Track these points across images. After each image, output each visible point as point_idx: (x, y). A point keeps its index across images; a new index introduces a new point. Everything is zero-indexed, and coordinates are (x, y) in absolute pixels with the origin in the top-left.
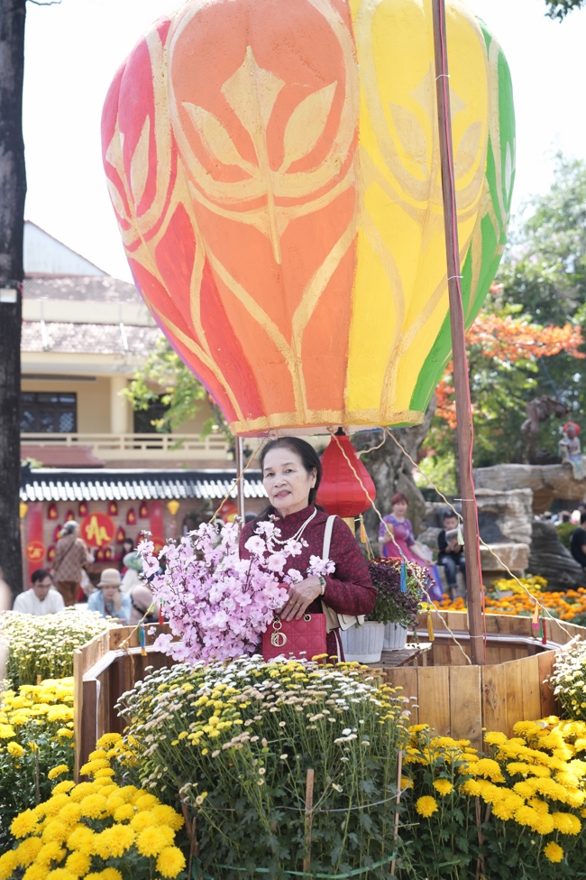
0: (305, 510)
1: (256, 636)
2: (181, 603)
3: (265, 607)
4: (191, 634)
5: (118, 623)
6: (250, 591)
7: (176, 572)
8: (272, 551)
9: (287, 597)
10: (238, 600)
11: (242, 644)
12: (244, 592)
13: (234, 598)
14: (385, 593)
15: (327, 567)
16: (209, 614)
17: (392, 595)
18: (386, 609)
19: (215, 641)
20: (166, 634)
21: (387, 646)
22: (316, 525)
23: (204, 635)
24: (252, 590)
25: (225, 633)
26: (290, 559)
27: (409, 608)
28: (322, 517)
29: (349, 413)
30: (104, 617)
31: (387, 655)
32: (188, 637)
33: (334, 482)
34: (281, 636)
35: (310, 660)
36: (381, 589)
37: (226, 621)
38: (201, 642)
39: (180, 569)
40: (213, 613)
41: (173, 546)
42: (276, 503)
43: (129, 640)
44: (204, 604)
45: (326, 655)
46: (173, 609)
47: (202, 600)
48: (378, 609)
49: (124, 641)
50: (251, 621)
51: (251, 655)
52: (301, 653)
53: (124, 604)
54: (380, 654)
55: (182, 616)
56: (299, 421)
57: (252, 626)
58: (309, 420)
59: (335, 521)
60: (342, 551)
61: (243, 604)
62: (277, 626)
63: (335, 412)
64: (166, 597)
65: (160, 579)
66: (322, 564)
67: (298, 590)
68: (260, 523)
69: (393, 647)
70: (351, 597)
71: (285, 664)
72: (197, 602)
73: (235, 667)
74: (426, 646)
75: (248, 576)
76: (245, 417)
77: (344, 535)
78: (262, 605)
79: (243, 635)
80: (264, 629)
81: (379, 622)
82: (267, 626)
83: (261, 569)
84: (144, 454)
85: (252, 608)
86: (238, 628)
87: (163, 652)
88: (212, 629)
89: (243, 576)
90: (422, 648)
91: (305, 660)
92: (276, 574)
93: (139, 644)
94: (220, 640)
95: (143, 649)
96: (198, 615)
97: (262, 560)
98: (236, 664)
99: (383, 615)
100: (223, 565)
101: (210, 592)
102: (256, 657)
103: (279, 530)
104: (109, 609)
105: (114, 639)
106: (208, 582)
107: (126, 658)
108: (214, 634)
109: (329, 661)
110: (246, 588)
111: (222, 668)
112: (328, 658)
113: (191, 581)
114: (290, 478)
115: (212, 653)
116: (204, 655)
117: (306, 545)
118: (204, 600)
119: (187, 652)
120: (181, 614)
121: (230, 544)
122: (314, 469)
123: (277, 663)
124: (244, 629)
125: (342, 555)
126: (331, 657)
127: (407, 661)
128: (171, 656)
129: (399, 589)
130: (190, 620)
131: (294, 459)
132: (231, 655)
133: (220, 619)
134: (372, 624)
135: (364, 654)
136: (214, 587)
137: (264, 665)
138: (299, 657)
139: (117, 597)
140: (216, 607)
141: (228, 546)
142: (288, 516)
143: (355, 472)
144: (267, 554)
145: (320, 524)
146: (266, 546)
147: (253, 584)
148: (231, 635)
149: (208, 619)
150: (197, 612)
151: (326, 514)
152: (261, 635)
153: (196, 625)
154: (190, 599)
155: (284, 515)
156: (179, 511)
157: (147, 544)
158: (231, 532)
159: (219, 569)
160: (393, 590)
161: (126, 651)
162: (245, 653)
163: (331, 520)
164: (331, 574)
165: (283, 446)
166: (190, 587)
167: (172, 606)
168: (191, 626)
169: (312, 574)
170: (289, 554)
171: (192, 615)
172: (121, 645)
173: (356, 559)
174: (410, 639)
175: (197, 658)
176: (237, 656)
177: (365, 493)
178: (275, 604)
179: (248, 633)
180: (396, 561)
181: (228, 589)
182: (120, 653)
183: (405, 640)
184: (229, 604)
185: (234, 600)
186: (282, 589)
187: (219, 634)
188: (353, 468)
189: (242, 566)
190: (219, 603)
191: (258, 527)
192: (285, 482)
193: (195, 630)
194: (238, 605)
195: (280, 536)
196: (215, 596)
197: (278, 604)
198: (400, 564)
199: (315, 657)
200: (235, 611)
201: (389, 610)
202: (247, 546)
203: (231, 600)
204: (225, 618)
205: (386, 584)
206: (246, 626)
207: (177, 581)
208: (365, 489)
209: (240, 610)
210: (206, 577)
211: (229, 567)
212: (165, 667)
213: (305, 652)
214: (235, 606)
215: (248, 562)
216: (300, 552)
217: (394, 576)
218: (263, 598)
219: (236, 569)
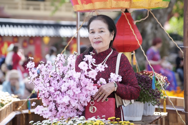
0: (107, 50)
1: (82, 107)
2: (48, 92)
3: (87, 94)
4: (52, 106)
5: (18, 98)
6: (80, 87)
7: (45, 77)
8: (91, 69)
9: (97, 90)
10: (74, 91)
11: (76, 111)
12: (77, 87)
13: (72, 90)
14: (144, 89)
15: (118, 79)
16: (61, 97)
17: (148, 90)
18: (145, 96)
19: (63, 110)
20: (40, 105)
21: (145, 113)
22: (113, 57)
23: (58, 106)
24: (81, 86)
25: (68, 106)
26: (99, 73)
27: (156, 96)
28: (115, 54)
29: (133, 3)
30: (11, 95)
31: (145, 117)
32: (51, 107)
33: (122, 35)
34: (94, 108)
35: (107, 119)
36: (142, 87)
37: (69, 100)
38: (57, 109)
39: (47, 76)
40: (63, 97)
41: (43, 65)
42: (94, 46)
43: (23, 107)
44: (59, 92)
45: (115, 117)
46: (44, 94)
47: (58, 90)
48: (141, 96)
49: (20, 107)
50: (80, 101)
51: (80, 116)
52: (103, 116)
53: (21, 87)
54: (141, 117)
55: (48, 98)
56: (108, 6)
57: (80, 103)
58: (113, 6)
59: (121, 55)
60: (125, 70)
61: (77, 93)
62: (92, 103)
63: (126, 2)
64: (41, 89)
65: (38, 80)
66: (115, 77)
67: (104, 88)
68: (86, 56)
69: (148, 114)
70: (129, 92)
71: (95, 121)
72: (55, 91)
73: (72, 122)
74: (165, 114)
75: (80, 80)
76: (82, 3)
77: (126, 62)
78: (85, 93)
79: (76, 107)
80: (86, 104)
81: (141, 102)
82: (88, 103)
83: (86, 77)
84: (31, 12)
85: (81, 95)
86: (74, 104)
87: (39, 114)
88: (62, 104)
89: (77, 80)
90: (162, 115)
91: (104, 119)
92: (93, 79)
93: (27, 108)
94: (66, 109)
95: (29, 111)
96: (56, 97)
97: (86, 73)
98: (73, 120)
99: (143, 99)
100: (68, 74)
101: (61, 86)
102: (82, 117)
103: (95, 60)
104: (13, 90)
105: (15, 106)
106: (61, 82)
107: (21, 115)
108: (63, 106)
109: (116, 120)
110: (79, 85)
111: (66, 123)
112: (115, 119)
113: (53, 81)
114: (102, 35)
115: (62, 115)
116: (58, 116)
117: (107, 66)
118: (59, 90)
119: (50, 114)
120: (48, 96)
121: (71, 65)
122: (113, 31)
123: (92, 121)
124: (77, 104)
125: (125, 72)
126: (117, 119)
127: (154, 121)
128: (42, 116)
129: (151, 87)
130: (52, 99)
131: (104, 26)
132: (70, 116)
133: (66, 99)
134: (138, 103)
135: (133, 117)
136: (63, 85)
137: (85, 121)
138: (102, 118)
139: (17, 84)
140: (64, 94)
141: (70, 66)
142: (100, 53)
143: (133, 31)
144: (89, 70)
145: (114, 57)
146: (88, 66)
147: (82, 84)
148: (71, 107)
149: (60, 99)
150: (55, 96)
151: (118, 52)
152: (85, 107)
153: (55, 102)
154: (52, 90)
155: (98, 52)
156: (50, 42)
157: (31, 63)
158: (72, 59)
159: (66, 76)
160: (148, 87)
161: (21, 112)
162: (77, 115)
163: (120, 55)
164: (120, 82)
165: (100, 19)
166: (52, 84)
167: (43, 93)
168: (52, 102)
169: (111, 81)
170: (98, 70)
171: (53, 97)
172: (19, 109)
173: (131, 74)
174: (157, 110)
175: (54, 117)
176: (73, 117)
177: (137, 41)
178: (91, 93)
179: (79, 106)
180: (151, 73)
181: (70, 85)
182: (18, 113)
183: (154, 110)
184: (70, 92)
185: (73, 91)
186: (95, 86)
187: (65, 106)
188: (132, 30)
189: (77, 75)
190: (66, 92)
191: (85, 57)
192: (99, 37)
193: (54, 104)
194: (74, 93)
195: (95, 62)
196: (64, 89)
197: (93, 93)
198: (152, 75)
199: (109, 118)
200: (73, 96)
201: (146, 96)
202: (79, 66)
203: (71, 91)
204: (69, 99)
205: (145, 84)
206: (78, 103)
207: (46, 81)
208: (137, 40)
209: (75, 95)
210: (60, 80)
211: (71, 75)
212: (39, 121)
213: (105, 116)
214: (73, 93)
215: (79, 73)
216: (104, 70)
217: (149, 80)
218: (86, 90)
219: (74, 77)
